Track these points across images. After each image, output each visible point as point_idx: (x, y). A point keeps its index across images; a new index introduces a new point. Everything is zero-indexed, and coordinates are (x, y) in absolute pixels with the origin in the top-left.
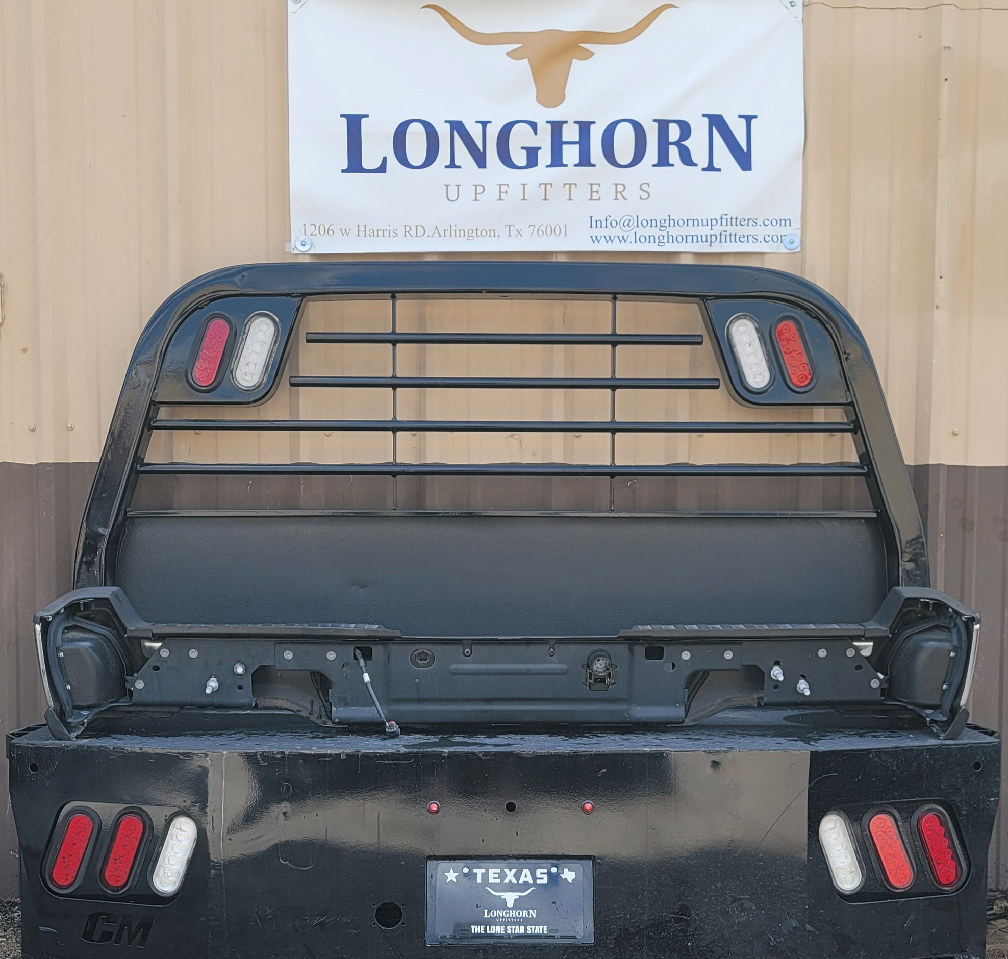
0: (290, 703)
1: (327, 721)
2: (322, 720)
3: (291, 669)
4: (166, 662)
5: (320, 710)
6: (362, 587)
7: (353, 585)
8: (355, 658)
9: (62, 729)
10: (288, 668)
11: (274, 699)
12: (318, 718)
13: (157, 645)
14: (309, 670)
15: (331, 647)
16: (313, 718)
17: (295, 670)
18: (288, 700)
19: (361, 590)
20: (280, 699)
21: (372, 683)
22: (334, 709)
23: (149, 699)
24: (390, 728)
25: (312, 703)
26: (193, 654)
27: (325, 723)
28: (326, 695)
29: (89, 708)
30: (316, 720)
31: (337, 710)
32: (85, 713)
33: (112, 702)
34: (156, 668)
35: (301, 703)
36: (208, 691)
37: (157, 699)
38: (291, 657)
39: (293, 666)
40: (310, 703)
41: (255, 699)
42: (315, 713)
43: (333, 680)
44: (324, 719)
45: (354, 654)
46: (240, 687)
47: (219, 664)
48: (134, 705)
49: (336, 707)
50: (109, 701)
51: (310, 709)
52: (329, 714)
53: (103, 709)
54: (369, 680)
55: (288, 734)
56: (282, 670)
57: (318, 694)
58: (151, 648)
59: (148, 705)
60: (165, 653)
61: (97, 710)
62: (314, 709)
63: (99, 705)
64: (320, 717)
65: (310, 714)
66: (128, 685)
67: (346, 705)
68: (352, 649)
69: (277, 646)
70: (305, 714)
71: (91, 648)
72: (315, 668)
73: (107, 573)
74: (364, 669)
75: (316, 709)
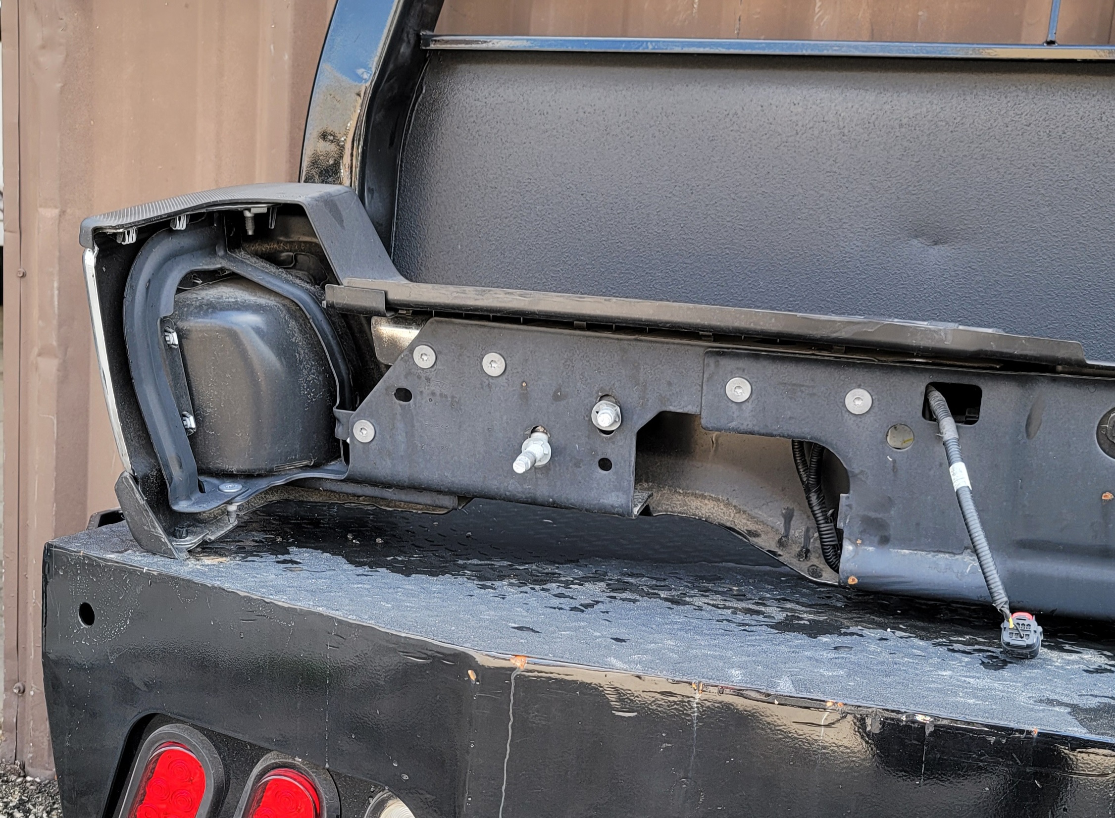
0: (732, 512)
1: (821, 566)
2: (809, 563)
3: (743, 427)
4: (428, 379)
5: (807, 538)
6: (936, 243)
7: (916, 237)
8: (928, 412)
9: (154, 528)
10: (733, 425)
11: (696, 496)
12: (799, 555)
13: (406, 334)
14: (789, 437)
15: (861, 375)
16: (787, 557)
17: (752, 433)
18: (728, 504)
19: (934, 251)
20: (711, 498)
21: (974, 492)
22: (848, 548)
23: (384, 468)
24: (1017, 632)
25: (788, 518)
26: (493, 364)
27: (816, 572)
28: (831, 503)
29: (247, 476)
30: (795, 561)
31: (856, 552)
32: (230, 488)
33: (306, 468)
34: (404, 395)
35: (762, 514)
36: (520, 466)
37: (403, 471)
38: (746, 396)
39: (747, 421)
40: (784, 516)
41: (646, 495)
42: (795, 542)
43: (857, 471)
44: (816, 560)
45: (926, 403)
46: (605, 464)
47: (557, 398)
48: (350, 480)
49: (854, 543)
50: (298, 465)
51: (782, 531)
52: (830, 552)
53: (279, 482)
54: (968, 483)
55: (718, 600)
56: (718, 430)
57: (808, 498)
58: (393, 343)
59: (387, 485)
60: (425, 358)
61: (263, 484)
62: (792, 532)
63: (269, 473)
64: (805, 553)
65: (781, 544)
66: (339, 432)
67: (884, 541)
68: (923, 388)
69: (711, 361)
70: (766, 542)
71: (258, 331)
72: (808, 430)
73: (367, 172)
74: (954, 450)
75: (798, 531)
